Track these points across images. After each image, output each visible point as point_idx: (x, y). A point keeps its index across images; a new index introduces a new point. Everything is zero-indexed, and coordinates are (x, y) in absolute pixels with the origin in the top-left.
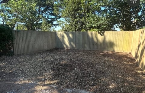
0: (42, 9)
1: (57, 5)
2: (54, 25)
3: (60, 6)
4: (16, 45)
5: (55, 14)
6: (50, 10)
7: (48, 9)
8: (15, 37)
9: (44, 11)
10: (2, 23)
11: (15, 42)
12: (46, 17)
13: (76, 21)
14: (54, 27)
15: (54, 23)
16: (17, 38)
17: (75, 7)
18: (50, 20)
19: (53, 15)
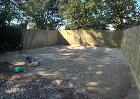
0: (50, 12)
1: (61, 9)
2: (60, 25)
3: (64, 10)
4: (24, 41)
5: (60, 16)
6: (56, 13)
7: (55, 13)
8: (24, 35)
9: (52, 14)
10: (17, 23)
11: (24, 39)
12: (54, 19)
13: (76, 22)
14: (60, 27)
15: (59, 24)
16: (25, 36)
17: (75, 10)
18: (56, 21)
19: (58, 17)
